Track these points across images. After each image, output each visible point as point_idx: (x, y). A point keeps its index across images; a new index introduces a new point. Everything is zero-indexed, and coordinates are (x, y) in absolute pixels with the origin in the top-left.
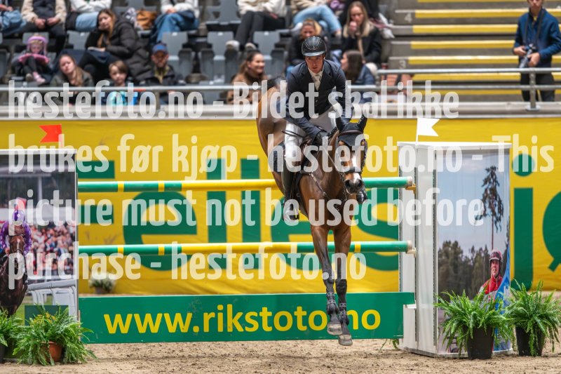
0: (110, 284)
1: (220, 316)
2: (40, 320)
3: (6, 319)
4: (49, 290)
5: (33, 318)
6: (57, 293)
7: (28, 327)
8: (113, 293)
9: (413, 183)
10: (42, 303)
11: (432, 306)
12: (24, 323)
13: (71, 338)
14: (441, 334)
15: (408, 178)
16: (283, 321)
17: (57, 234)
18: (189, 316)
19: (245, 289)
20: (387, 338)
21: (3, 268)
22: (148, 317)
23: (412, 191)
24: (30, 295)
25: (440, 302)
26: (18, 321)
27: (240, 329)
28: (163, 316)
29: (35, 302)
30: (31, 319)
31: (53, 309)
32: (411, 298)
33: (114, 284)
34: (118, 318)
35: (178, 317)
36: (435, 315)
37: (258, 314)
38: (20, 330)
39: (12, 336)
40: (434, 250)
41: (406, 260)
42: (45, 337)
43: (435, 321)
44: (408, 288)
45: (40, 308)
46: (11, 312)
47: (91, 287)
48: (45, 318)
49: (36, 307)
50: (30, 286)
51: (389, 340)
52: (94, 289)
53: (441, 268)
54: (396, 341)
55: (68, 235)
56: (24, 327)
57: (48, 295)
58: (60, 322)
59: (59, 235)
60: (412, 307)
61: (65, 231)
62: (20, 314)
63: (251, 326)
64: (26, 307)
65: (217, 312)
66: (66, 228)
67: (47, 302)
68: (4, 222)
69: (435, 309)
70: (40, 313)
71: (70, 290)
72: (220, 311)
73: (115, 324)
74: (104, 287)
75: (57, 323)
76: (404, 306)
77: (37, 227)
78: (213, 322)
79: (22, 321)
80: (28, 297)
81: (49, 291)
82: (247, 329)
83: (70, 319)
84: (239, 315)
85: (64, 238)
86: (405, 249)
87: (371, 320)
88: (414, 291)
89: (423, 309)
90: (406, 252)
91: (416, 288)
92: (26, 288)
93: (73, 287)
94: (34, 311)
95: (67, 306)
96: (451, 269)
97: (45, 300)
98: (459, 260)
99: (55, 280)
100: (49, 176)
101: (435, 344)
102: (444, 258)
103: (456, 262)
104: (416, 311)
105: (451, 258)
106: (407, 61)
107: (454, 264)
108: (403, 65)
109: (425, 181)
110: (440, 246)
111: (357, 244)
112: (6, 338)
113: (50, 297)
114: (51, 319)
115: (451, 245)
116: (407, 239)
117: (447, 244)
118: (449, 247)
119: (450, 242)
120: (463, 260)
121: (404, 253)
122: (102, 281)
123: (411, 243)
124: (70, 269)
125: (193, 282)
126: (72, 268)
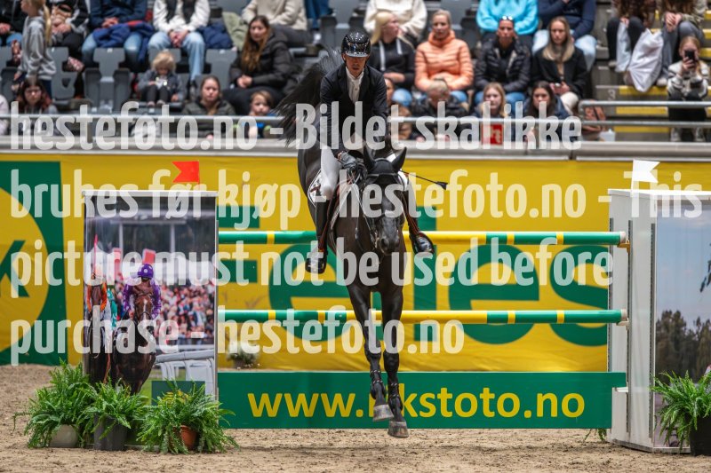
0: (252, 357)
2: (170, 399)
3: (128, 397)
4: (182, 362)
5: (162, 396)
6: (192, 366)
7: (155, 407)
8: (255, 368)
9: (627, 239)
10: (172, 377)
11: (648, 390)
12: (150, 401)
13: (208, 422)
14: (658, 424)
15: (622, 234)
16: (466, 405)
17: (192, 294)
18: (352, 397)
19: (416, 365)
20: (591, 428)
22: (302, 397)
23: (626, 249)
24: (159, 368)
25: (657, 384)
26: (143, 400)
27: (413, 414)
28: (320, 397)
29: (164, 377)
30: (158, 398)
31: (186, 386)
32: (622, 379)
34: (265, 398)
35: (338, 398)
36: (651, 401)
37: (436, 397)
38: (145, 411)
39: (136, 418)
40: (652, 322)
41: (617, 332)
42: (176, 420)
43: (651, 408)
44: (618, 366)
45: (170, 384)
46: (135, 389)
47: (228, 360)
48: (177, 397)
49: (166, 382)
50: (158, 358)
51: (594, 430)
52: (232, 362)
53: (660, 343)
54: (602, 431)
55: (205, 296)
56: (151, 407)
57: (180, 368)
58: (194, 402)
59: (195, 296)
60: (623, 390)
61: (203, 291)
62: (146, 391)
63: (427, 410)
64: (154, 383)
66: (204, 287)
67: (180, 376)
69: (651, 393)
70: (171, 391)
71: (207, 363)
73: (260, 405)
74: (244, 359)
75: (191, 402)
76: (613, 389)
77: (168, 286)
79: (147, 399)
80: (157, 371)
81: (182, 364)
82: (423, 414)
83: (206, 398)
84: (413, 396)
85: (201, 299)
86: (617, 319)
87: (573, 405)
88: (626, 372)
89: (637, 394)
90: (617, 324)
91: (628, 368)
92: (154, 359)
93: (212, 359)
94: (162, 388)
95: (204, 383)
96: (672, 344)
97: (177, 374)
98: (682, 334)
99: (189, 350)
100: (184, 222)
101: (651, 436)
102: (663, 331)
103: (678, 337)
104: (628, 395)
105: (672, 331)
106: (618, 91)
107: (675, 338)
108: (613, 96)
109: (642, 237)
110: (658, 316)
111: (561, 313)
112: (129, 419)
113: (183, 371)
114: (184, 398)
115: (672, 316)
116: (618, 307)
117: (667, 314)
118: (670, 317)
119: (671, 312)
120: (686, 334)
121: (614, 325)
122: (242, 353)
123: (623, 312)
124: (207, 338)
125: (354, 357)
126: (211, 336)
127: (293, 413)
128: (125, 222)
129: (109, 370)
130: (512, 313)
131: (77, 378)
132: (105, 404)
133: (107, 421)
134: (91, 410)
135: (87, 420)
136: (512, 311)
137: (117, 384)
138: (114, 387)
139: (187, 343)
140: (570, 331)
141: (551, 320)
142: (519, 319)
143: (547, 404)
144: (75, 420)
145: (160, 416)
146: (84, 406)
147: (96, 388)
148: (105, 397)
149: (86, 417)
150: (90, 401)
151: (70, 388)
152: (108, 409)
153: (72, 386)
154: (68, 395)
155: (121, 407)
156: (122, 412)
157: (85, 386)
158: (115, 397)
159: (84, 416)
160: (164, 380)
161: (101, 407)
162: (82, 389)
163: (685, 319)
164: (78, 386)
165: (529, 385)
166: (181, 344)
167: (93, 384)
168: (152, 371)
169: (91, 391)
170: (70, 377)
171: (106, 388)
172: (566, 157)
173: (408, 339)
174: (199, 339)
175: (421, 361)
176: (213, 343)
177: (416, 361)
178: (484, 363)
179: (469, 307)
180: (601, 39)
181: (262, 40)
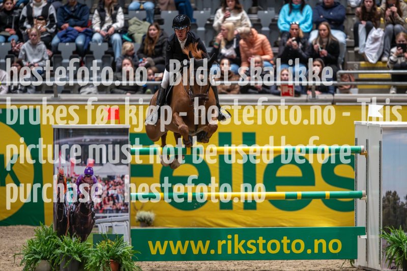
0: (151, 220)
1: (230, 242)
2: (104, 244)
3: (80, 243)
4: (110, 223)
5: (99, 243)
6: (116, 226)
7: (95, 249)
8: (153, 226)
9: (365, 150)
10: (105, 232)
11: (378, 237)
12: (92, 246)
13: (125, 257)
14: (384, 256)
15: (362, 147)
16: (274, 247)
17: (116, 184)
18: (208, 242)
19: (245, 224)
20: (346, 259)
21: (78, 208)
22: (179, 243)
23: (365, 156)
24: (97, 227)
25: (383, 234)
26: (88, 245)
27: (243, 252)
28: (189, 243)
30: (97, 244)
31: (113, 237)
32: (363, 231)
33: (153, 219)
34: (158, 243)
35: (200, 243)
36: (380, 243)
37: (256, 242)
38: (89, 251)
39: (84, 255)
40: (380, 198)
41: (360, 203)
42: (107, 257)
43: (380, 247)
44: (361, 224)
45: (104, 236)
46: (84, 239)
47: (137, 222)
48: (108, 243)
49: (101, 235)
52: (139, 223)
53: (385, 210)
54: (352, 261)
56: (93, 249)
57: (109, 227)
58: (117, 246)
60: (364, 237)
61: (122, 182)
62: (90, 240)
63: (251, 250)
64: (94, 235)
65: (227, 240)
66: (122, 180)
68: (79, 175)
69: (380, 239)
70: (104, 240)
71: (124, 223)
72: (230, 239)
73: (156, 248)
74: (146, 222)
76: (358, 236)
77: (102, 179)
78: (225, 247)
79: (90, 245)
80: (96, 229)
82: (249, 252)
83: (124, 244)
84: (243, 242)
85: (121, 187)
86: (360, 196)
87: (335, 246)
88: (365, 226)
89: (372, 239)
90: (360, 199)
91: (367, 224)
92: (94, 222)
93: (127, 221)
94: (99, 238)
95: (123, 235)
96: (392, 210)
97: (108, 230)
98: (397, 204)
99: (114, 216)
101: (380, 263)
102: (386, 203)
103: (395, 206)
104: (367, 240)
105: (392, 203)
106: (359, 64)
107: (394, 207)
108: (357, 67)
109: (374, 149)
110: (384, 194)
111: (328, 193)
112: (80, 256)
113: (111, 228)
114: (111, 244)
115: (392, 194)
116: (361, 189)
117: (388, 193)
118: (390, 195)
119: (391, 192)
120: (400, 204)
121: (358, 199)
122: (145, 218)
123: (364, 192)
124: (125, 209)
125: (209, 219)
126: (126, 208)
127: (175, 252)
130: (299, 193)
131: (50, 233)
132: (66, 248)
133: (68, 258)
134: (58, 251)
135: (56, 257)
138: (71, 238)
139: (113, 212)
140: (333, 203)
141: (322, 197)
142: (304, 197)
143: (320, 245)
144: (49, 258)
145: (98, 254)
146: (54, 249)
147: (61, 239)
148: (66, 244)
150: (58, 246)
151: (46, 239)
152: (68, 251)
154: (45, 243)
155: (75, 250)
156: (76, 253)
157: (55, 238)
158: (72, 244)
159: (54, 255)
160: (100, 233)
161: (64, 250)
162: (53, 239)
163: (399, 196)
164: (50, 238)
166: (110, 213)
167: (59, 237)
169: (58, 241)
170: (46, 232)
171: (67, 238)
172: (330, 103)
173: (240, 208)
174: (120, 209)
175: (248, 221)
176: (128, 212)
177: (244, 221)
178: (284, 222)
179: (275, 190)
180: (349, 35)
181: (156, 37)
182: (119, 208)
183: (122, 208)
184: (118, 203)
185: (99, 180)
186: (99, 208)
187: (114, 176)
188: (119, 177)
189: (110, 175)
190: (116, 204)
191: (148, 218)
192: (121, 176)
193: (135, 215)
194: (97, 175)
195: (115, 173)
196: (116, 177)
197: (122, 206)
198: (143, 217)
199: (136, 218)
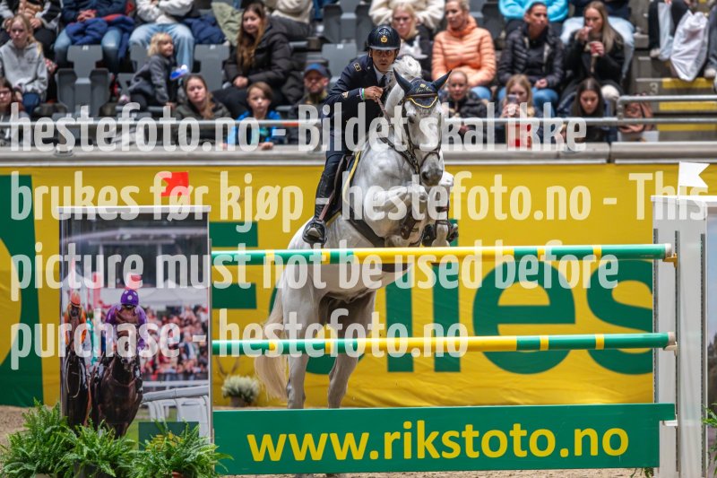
0: (252, 393)
1: (408, 436)
2: (160, 442)
3: (112, 441)
4: (172, 400)
5: (150, 440)
6: (183, 405)
7: (143, 452)
8: (256, 405)
9: (673, 252)
10: (162, 418)
11: (699, 423)
12: (137, 446)
13: (202, 467)
14: (712, 461)
15: (667, 246)
16: (494, 444)
17: (183, 323)
18: (365, 437)
19: (438, 400)
20: (636, 467)
21: (109, 371)
22: (308, 438)
23: (672, 264)
24: (146, 407)
25: (710, 417)
26: (129, 444)
27: (435, 455)
28: (329, 438)
29: (153, 418)
30: (146, 441)
31: (179, 428)
32: (670, 411)
33: (257, 391)
34: (267, 439)
35: (350, 438)
36: (704, 435)
37: (460, 435)
38: (132, 456)
39: (122, 464)
40: (703, 345)
41: (664, 358)
42: (167, 466)
43: (703, 443)
44: (666, 398)
45: (160, 426)
46: (120, 432)
47: (225, 397)
48: (168, 440)
49: (155, 424)
50: (145, 396)
51: (639, 469)
52: (229, 399)
53: (713, 370)
54: (649, 471)
55: (198, 325)
56: (138, 452)
57: (171, 407)
58: (187, 445)
59: (186, 325)
60: (672, 423)
61: (195, 319)
62: (132, 434)
63: (450, 450)
64: (141, 424)
65: (403, 431)
66: (196, 315)
67: (170, 417)
68: (110, 306)
69: (703, 427)
70: (161, 434)
71: (201, 401)
72: (408, 430)
73: (263, 448)
74: (243, 397)
75: (183, 446)
76: (661, 422)
77: (155, 313)
78: (398, 445)
79: (134, 444)
80: (144, 411)
81: (172, 402)
82: (445, 455)
83: (201, 441)
84: (434, 435)
85: (193, 328)
86: (664, 343)
87: (615, 442)
88: (674, 402)
89: (687, 427)
90: (664, 348)
91: (677, 398)
92: (140, 397)
93: (206, 396)
94: (150, 430)
95: (197, 423)
97: (167, 414)
99: (180, 387)
100: (172, 242)
101: (704, 475)
102: (715, 356)
104: (678, 430)
106: (660, 83)
108: (656, 89)
109: (690, 250)
110: (710, 339)
111: (600, 338)
112: (114, 466)
113: (173, 410)
114: (176, 441)
116: (665, 330)
121: (660, 350)
122: (240, 389)
123: (671, 335)
124: (201, 373)
125: (366, 390)
126: (204, 370)
127: (299, 456)
128: (106, 243)
129: (90, 410)
130: (544, 339)
131: (53, 419)
132: (86, 449)
133: (89, 469)
134: (71, 456)
135: (66, 469)
136: (544, 336)
137: (99, 427)
138: (96, 429)
139: (177, 379)
140: (610, 357)
141: (589, 346)
142: (553, 345)
143: (586, 440)
144: (53, 469)
145: (149, 462)
146: (63, 452)
147: (76, 432)
148: (85, 442)
149: (65, 465)
150: (69, 447)
151: (46, 432)
152: (90, 455)
153: (49, 430)
154: (45, 441)
155: (104, 453)
156: (105, 459)
157: (63, 430)
158: (97, 441)
159: (62, 463)
160: (152, 421)
161: (82, 453)
162: (59, 433)
164: (55, 430)
165: (564, 420)
166: (171, 379)
167: (72, 427)
168: (139, 412)
169: (69, 435)
170: (46, 419)
171: (87, 431)
172: (604, 161)
173: (427, 370)
174: (191, 373)
175: (443, 394)
176: (207, 378)
177: (437, 394)
178: (513, 396)
179: (496, 333)
180: (640, 26)
181: (257, 32)
182: (189, 371)
183: (196, 370)
184: (188, 360)
185: (150, 315)
186: (151, 370)
187: (180, 308)
188: (190, 309)
189: (171, 304)
190: (185, 363)
191: (247, 390)
192: (193, 307)
193: (222, 384)
194: (146, 306)
195: (181, 301)
196: (183, 310)
197: (194, 365)
198: (236, 388)
199: (224, 389)
